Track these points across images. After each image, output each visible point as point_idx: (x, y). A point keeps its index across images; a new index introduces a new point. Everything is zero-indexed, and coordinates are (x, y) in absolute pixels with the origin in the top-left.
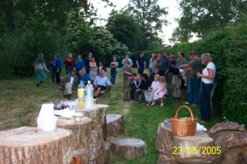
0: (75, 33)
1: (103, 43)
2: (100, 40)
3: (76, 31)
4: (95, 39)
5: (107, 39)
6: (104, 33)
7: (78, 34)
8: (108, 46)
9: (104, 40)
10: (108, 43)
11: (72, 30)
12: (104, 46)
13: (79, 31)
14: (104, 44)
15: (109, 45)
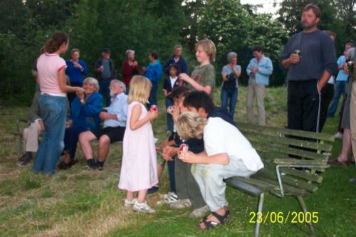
0: (222, 28)
1: (268, 44)
2: (261, 37)
3: (224, 24)
4: (254, 37)
5: (276, 36)
6: (270, 25)
7: (227, 29)
8: (277, 49)
9: (270, 38)
10: (277, 42)
11: (219, 24)
12: (268, 48)
13: (229, 24)
14: (270, 45)
15: (278, 46)
